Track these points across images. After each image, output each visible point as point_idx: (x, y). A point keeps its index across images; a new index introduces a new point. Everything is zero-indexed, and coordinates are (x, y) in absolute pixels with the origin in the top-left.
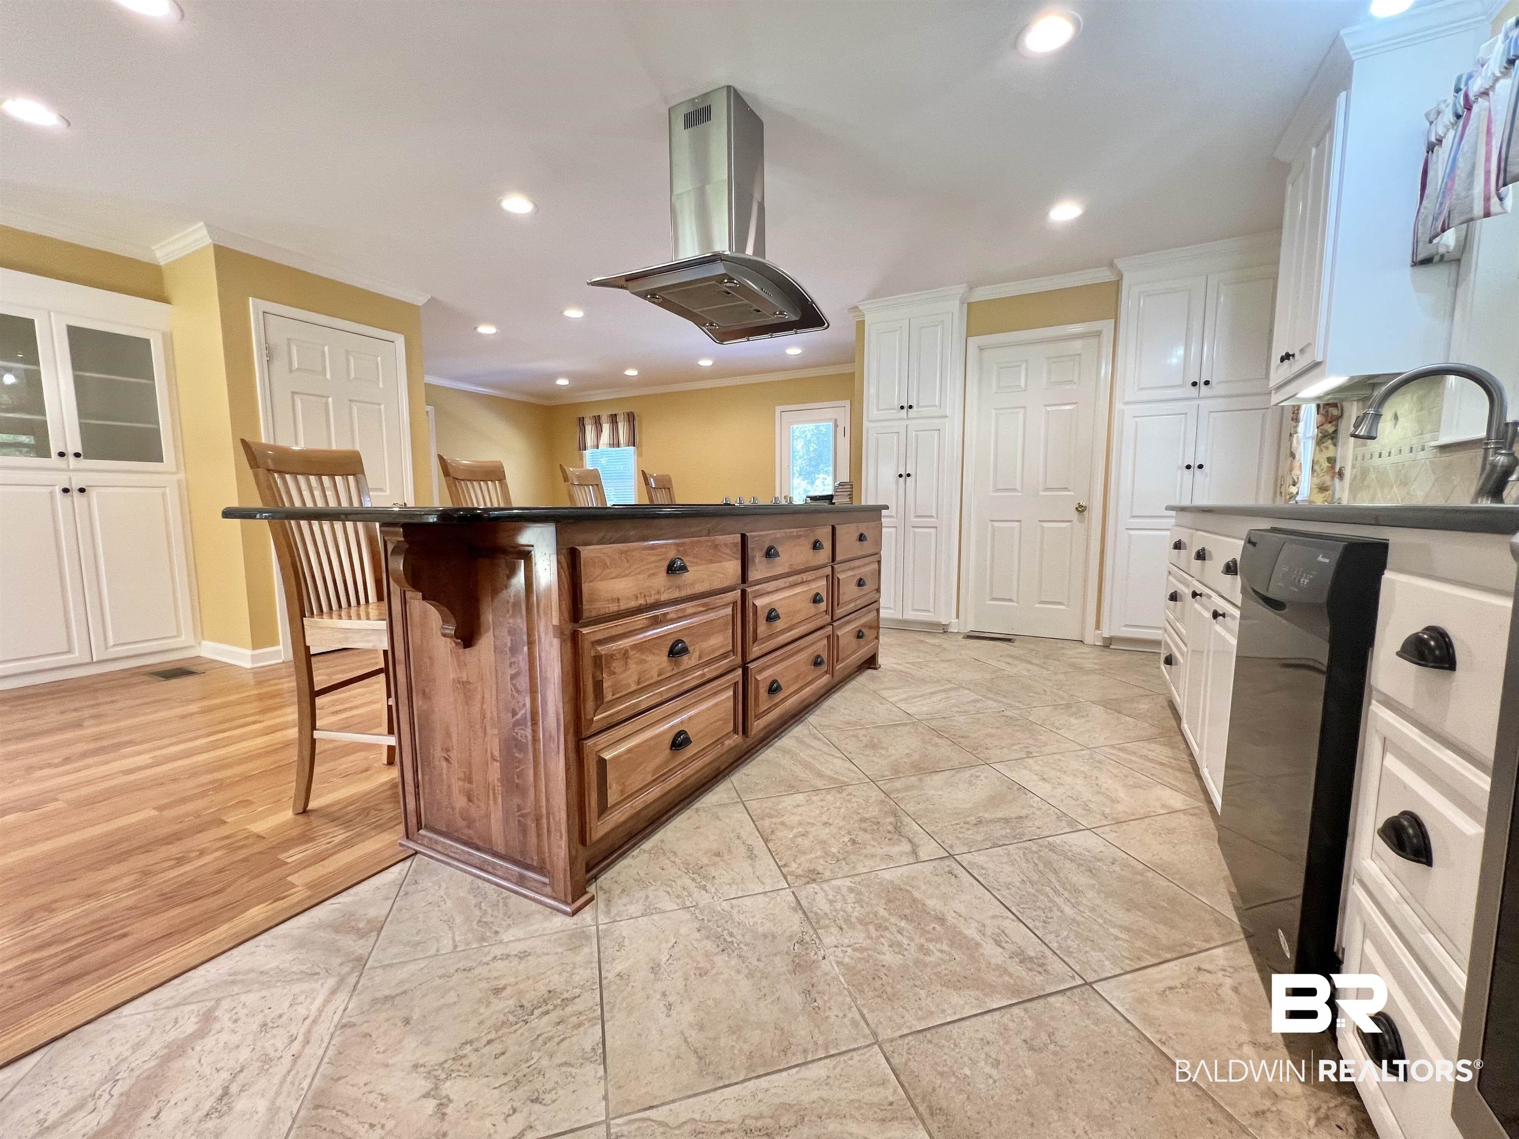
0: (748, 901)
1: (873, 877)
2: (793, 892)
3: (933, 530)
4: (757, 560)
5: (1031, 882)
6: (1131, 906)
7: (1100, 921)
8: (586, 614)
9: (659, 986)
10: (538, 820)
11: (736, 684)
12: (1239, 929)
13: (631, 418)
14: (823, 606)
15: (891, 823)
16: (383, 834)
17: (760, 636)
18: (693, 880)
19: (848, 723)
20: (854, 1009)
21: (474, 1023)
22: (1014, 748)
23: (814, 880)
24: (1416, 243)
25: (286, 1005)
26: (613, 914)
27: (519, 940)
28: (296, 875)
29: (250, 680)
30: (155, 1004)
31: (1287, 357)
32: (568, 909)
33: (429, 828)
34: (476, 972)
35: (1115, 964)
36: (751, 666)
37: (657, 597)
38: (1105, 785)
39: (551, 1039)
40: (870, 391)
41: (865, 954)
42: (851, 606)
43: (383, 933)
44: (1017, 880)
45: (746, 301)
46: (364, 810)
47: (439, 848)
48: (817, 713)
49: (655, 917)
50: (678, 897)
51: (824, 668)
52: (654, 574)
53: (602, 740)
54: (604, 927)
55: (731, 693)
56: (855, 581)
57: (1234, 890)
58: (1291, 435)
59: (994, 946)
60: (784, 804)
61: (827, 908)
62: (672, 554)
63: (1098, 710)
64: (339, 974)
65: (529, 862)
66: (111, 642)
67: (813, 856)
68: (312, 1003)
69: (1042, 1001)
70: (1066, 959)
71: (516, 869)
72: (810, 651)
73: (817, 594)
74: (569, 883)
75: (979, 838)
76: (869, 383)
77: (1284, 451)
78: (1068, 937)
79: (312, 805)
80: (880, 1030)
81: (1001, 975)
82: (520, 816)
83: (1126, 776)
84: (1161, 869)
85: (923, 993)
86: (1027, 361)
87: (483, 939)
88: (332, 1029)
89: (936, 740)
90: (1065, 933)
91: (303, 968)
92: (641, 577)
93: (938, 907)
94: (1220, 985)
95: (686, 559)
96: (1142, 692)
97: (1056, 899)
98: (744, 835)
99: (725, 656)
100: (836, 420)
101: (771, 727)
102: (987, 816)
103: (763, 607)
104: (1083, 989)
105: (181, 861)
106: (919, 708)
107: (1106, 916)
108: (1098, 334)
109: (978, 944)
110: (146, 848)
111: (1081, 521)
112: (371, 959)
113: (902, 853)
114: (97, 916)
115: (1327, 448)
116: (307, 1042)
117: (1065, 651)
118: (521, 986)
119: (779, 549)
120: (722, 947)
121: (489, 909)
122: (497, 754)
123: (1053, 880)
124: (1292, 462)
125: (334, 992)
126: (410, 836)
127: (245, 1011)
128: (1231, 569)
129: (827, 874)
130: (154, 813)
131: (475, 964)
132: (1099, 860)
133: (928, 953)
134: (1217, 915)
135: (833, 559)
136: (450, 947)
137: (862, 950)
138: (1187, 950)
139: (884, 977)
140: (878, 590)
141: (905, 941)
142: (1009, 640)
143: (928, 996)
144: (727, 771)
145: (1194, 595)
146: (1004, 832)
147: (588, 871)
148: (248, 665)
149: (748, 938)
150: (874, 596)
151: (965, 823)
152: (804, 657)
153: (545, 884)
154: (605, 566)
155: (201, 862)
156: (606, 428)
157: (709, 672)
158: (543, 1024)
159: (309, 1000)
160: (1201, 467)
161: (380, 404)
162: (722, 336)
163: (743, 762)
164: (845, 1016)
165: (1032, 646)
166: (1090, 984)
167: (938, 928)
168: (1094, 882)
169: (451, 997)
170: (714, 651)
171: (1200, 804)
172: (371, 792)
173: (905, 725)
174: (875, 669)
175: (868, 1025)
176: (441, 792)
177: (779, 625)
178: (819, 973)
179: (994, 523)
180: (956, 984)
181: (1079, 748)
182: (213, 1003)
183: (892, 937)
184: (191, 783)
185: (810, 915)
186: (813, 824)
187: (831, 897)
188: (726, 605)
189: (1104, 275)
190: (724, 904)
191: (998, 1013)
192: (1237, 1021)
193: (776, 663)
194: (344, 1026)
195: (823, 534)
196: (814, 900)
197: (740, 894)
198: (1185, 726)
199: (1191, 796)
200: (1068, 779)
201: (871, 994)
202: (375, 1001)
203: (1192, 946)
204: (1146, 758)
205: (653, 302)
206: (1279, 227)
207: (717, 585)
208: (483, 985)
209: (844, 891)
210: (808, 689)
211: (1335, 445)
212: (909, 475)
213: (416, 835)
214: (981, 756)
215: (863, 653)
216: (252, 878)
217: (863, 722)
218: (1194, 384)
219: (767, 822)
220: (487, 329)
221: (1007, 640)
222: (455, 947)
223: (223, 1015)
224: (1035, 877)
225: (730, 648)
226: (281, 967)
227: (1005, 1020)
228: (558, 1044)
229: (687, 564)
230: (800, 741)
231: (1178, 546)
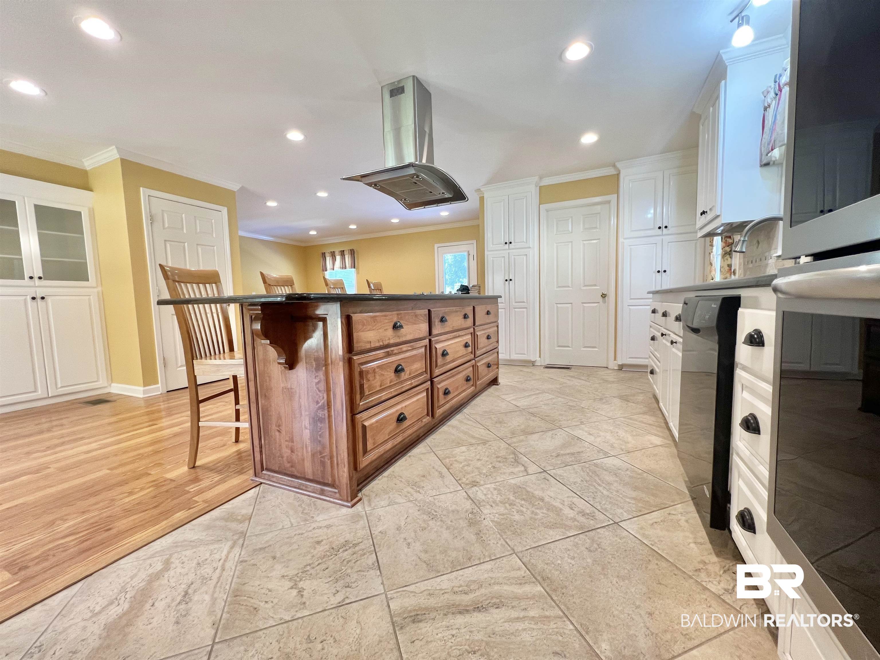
0: (443, 497)
1: (505, 483)
2: (465, 492)
3: (525, 310)
4: (436, 324)
5: (586, 481)
6: (636, 488)
7: (621, 496)
8: (355, 349)
9: (403, 536)
10: (331, 458)
11: (428, 389)
12: (689, 496)
13: (352, 252)
14: (470, 349)
15: (513, 458)
16: (241, 476)
17: (439, 364)
18: (413, 488)
19: (486, 412)
20: (502, 540)
21: (309, 556)
22: (574, 420)
23: (476, 485)
24: (761, 155)
25: (208, 555)
26: (373, 506)
27: (325, 520)
28: (197, 497)
29: (142, 404)
30: (137, 558)
31: (703, 213)
32: (349, 505)
33: (268, 470)
34: (305, 535)
35: (629, 514)
36: (435, 380)
37: (388, 341)
38: (622, 436)
39: (350, 561)
40: (488, 235)
41: (505, 516)
42: (484, 350)
43: (252, 521)
44: (579, 480)
45: (424, 187)
46: (226, 465)
47: (274, 480)
48: (468, 407)
49: (395, 506)
50: (406, 496)
51: (471, 383)
52: (387, 329)
53: (364, 415)
54: (369, 512)
55: (425, 394)
56: (486, 336)
57: (687, 479)
58: (710, 253)
59: (569, 509)
60: (456, 452)
61: (483, 497)
62: (395, 319)
63: (617, 401)
64: (232, 540)
65: (326, 481)
66: (59, 385)
67: (474, 475)
68: (221, 553)
69: (594, 531)
70: (605, 513)
71: (319, 486)
72: (464, 373)
73: (467, 343)
74: (349, 491)
75: (559, 462)
76: (487, 230)
77: (707, 263)
78: (605, 504)
79: (198, 463)
80: (515, 548)
81: (573, 522)
82: (321, 457)
83: (632, 431)
84: (649, 472)
85: (535, 532)
86: (572, 217)
87: (306, 520)
88: (235, 564)
89: (533, 418)
90: (604, 502)
91: (213, 538)
92: (380, 330)
93: (540, 495)
94: (680, 520)
95: (402, 322)
96: (640, 391)
97: (599, 487)
98: (436, 467)
99: (421, 374)
100: (468, 252)
101: (446, 414)
102: (562, 452)
103: (440, 349)
104: (614, 525)
105: (131, 493)
106: (523, 403)
107: (624, 493)
108: (609, 202)
109: (561, 509)
110: (109, 488)
111: (604, 302)
112: (248, 533)
113: (519, 472)
114: (92, 521)
115: (727, 259)
116: (223, 569)
117: (597, 373)
118: (331, 540)
119: (447, 318)
120: (431, 517)
121: (307, 507)
122: (308, 425)
123: (597, 479)
124: (711, 268)
125: (232, 547)
126: (257, 474)
127: (187, 559)
128: (678, 319)
129: (482, 482)
130: (108, 471)
131: (304, 532)
132: (619, 470)
133: (536, 514)
134: (678, 490)
135: (474, 325)
136: (290, 525)
137: (503, 515)
138: (663, 506)
139: (515, 526)
140: (498, 342)
141: (524, 510)
142: (568, 368)
143: (538, 533)
144: (423, 437)
145: (662, 335)
146: (571, 459)
147: (358, 485)
148: (141, 396)
149: (445, 513)
150: (495, 344)
151: (551, 456)
152: (461, 376)
153: (336, 493)
154: (364, 325)
155: (142, 493)
156: (338, 258)
157: (415, 382)
158: (346, 555)
159: (219, 552)
160: (665, 271)
161: (214, 246)
162: (410, 206)
163: (431, 433)
164: (497, 543)
165: (581, 371)
166: (617, 523)
167: (541, 503)
168: (617, 479)
169: (295, 546)
170: (416, 371)
171: (669, 442)
172: (230, 456)
173: (516, 411)
174: (498, 385)
175: (509, 546)
176: (275, 449)
177: (449, 358)
178: (483, 525)
179: (558, 305)
180: (553, 526)
181: (608, 419)
182: (168, 556)
183: (518, 508)
184: (124, 456)
185: (475, 501)
186: (472, 460)
187: (485, 493)
188: (422, 347)
189: (611, 171)
190: (430, 498)
191: (573, 537)
192: (688, 534)
193: (447, 379)
194: (242, 562)
195: (469, 310)
196: (476, 494)
197: (438, 494)
198: (661, 404)
199: (665, 439)
200: (602, 434)
201: (509, 533)
202: (255, 550)
203: (666, 504)
204: (642, 422)
205: (376, 189)
206: (697, 146)
207: (417, 336)
208: (311, 540)
209: (492, 490)
210: (464, 394)
211: (731, 258)
212: (511, 280)
213: (260, 474)
214: (557, 425)
215: (490, 376)
216: (174, 499)
217: (493, 411)
218: (660, 228)
219: (447, 460)
220: (272, 204)
221: (567, 368)
222: (292, 524)
223: (175, 562)
224: (588, 479)
225: (424, 370)
226: (200, 538)
227: (576, 540)
228: (355, 563)
229: (403, 325)
230: (461, 422)
231: (654, 311)
